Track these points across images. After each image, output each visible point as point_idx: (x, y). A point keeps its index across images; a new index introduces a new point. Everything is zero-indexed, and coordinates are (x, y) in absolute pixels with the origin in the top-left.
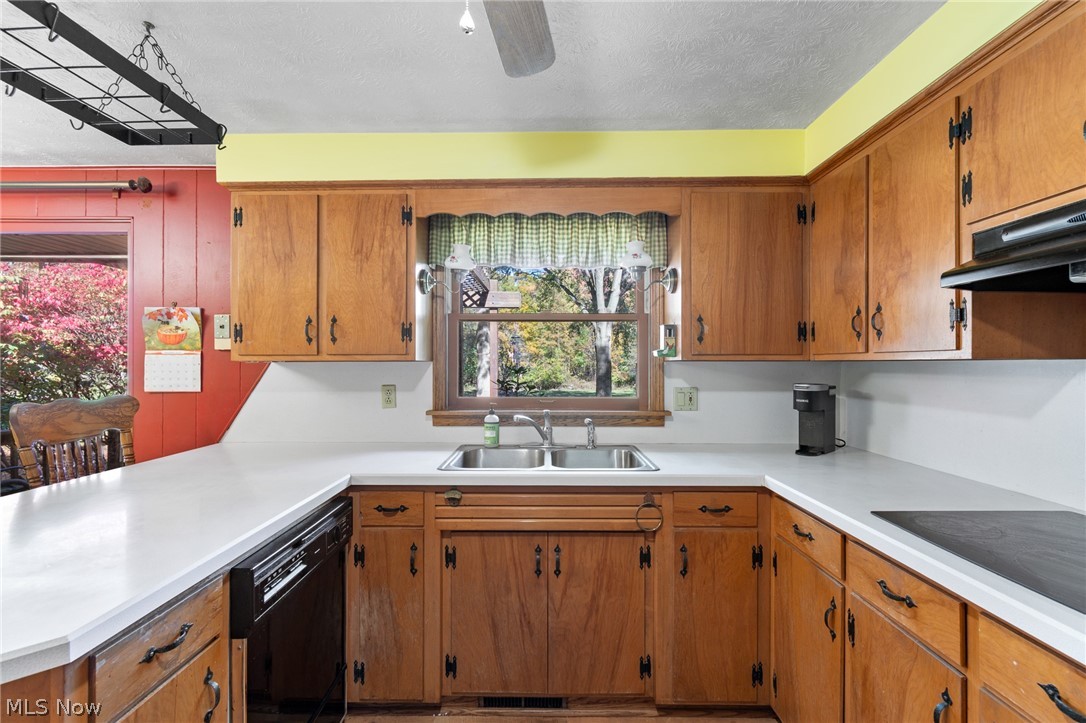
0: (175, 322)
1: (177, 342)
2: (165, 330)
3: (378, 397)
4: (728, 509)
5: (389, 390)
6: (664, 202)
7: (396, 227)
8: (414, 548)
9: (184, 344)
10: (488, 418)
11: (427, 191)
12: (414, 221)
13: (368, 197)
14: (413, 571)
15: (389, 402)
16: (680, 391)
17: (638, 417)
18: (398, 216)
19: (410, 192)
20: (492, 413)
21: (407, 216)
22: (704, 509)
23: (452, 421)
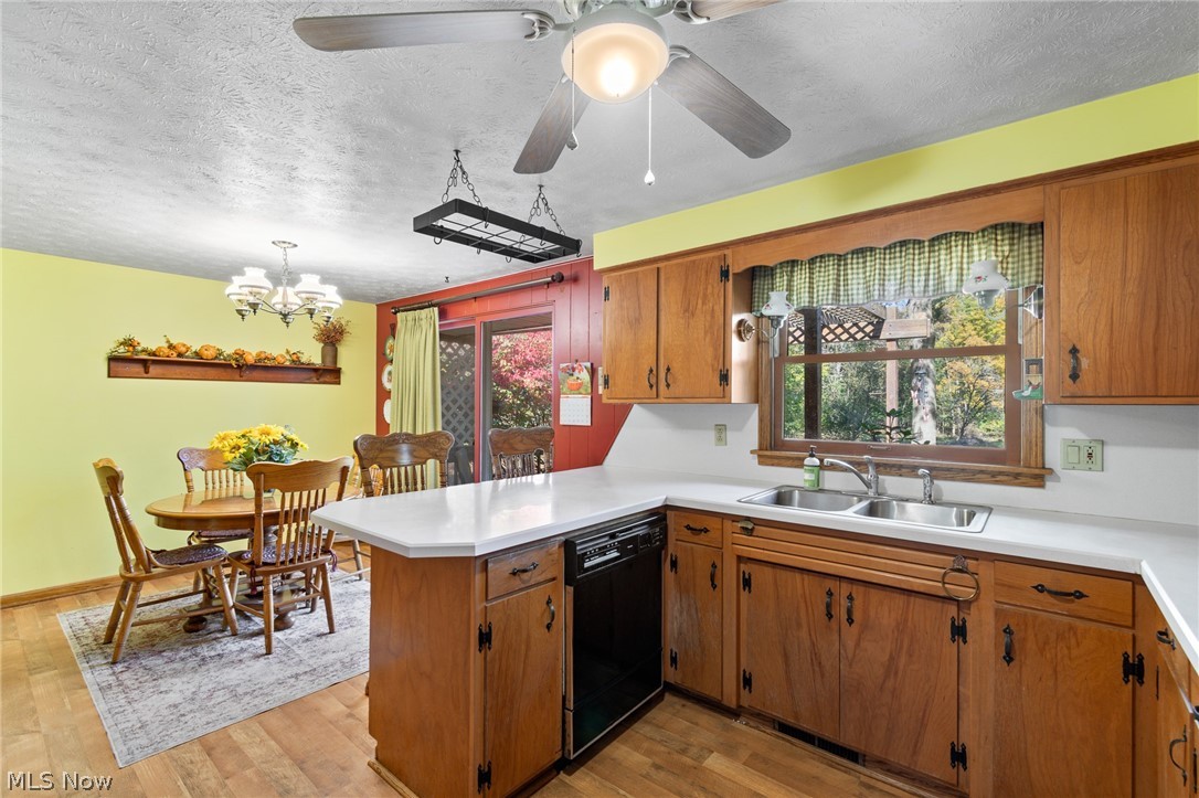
0: (576, 374)
1: (576, 389)
2: (571, 380)
3: (712, 435)
4: (1079, 595)
5: (721, 429)
6: (1019, 209)
7: (715, 285)
8: (714, 566)
9: (581, 390)
10: (808, 461)
11: (742, 248)
12: (731, 277)
13: (694, 262)
14: (714, 586)
15: (721, 440)
16: (1072, 444)
17: (1001, 473)
18: (717, 275)
19: (728, 252)
20: (812, 456)
21: (725, 274)
22: (1040, 588)
23: (776, 461)
